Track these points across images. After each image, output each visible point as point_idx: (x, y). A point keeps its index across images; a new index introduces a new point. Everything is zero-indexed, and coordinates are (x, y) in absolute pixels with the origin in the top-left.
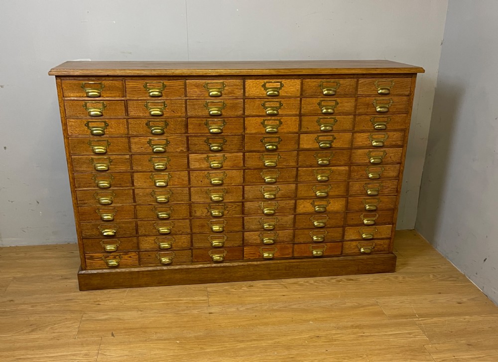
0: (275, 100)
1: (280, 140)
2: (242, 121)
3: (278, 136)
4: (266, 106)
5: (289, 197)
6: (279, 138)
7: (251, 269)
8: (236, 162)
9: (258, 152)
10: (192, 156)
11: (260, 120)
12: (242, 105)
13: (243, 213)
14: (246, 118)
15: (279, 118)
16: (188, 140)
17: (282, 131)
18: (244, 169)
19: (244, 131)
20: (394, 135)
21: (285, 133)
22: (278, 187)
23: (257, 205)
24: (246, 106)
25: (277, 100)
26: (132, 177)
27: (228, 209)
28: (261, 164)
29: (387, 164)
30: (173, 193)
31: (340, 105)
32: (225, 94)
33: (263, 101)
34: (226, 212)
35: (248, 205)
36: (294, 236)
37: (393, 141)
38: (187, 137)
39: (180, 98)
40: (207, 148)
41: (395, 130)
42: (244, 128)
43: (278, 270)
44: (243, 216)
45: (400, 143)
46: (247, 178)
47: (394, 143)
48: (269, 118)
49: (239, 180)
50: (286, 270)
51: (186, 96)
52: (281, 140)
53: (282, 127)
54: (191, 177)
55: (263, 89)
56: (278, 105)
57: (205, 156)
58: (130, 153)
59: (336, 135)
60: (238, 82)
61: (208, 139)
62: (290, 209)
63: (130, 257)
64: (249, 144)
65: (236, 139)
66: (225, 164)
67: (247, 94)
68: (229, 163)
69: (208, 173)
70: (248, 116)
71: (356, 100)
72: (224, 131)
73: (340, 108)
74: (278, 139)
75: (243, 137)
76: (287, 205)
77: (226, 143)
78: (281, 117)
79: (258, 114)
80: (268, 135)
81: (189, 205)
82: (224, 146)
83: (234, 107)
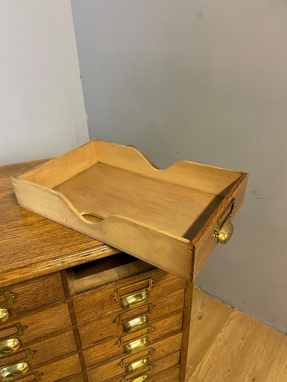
20: (166, 322)
29: (159, 359)
31: (30, 328)
37: (164, 330)
41: (167, 316)
45: (177, 328)
47: (166, 332)
59: (40, 370)
71: (71, 306)
73: (35, 332)
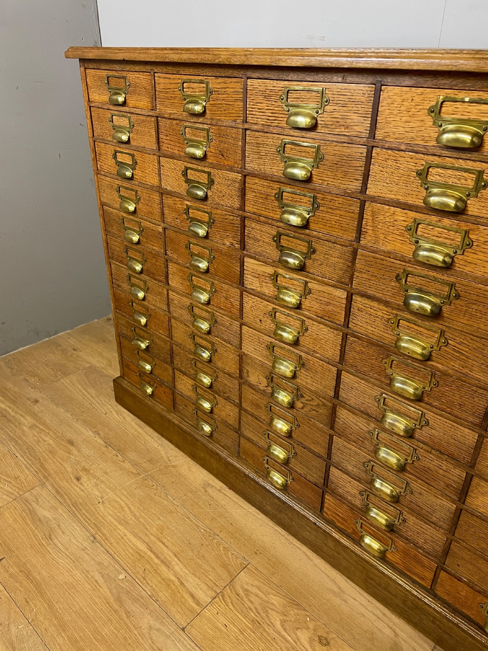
0: (462, 163)
1: (454, 295)
2: (357, 210)
3: (452, 279)
4: (430, 178)
5: (451, 457)
6: (452, 286)
7: (331, 544)
8: (330, 308)
9: (386, 304)
10: (249, 263)
11: (403, 217)
12: (362, 163)
13: (332, 428)
14: (367, 204)
15: (464, 226)
16: (243, 226)
17: (467, 269)
18: (346, 334)
19: (358, 239)
21: (475, 279)
22: (423, 415)
23: (364, 428)
24: (374, 168)
25: (469, 165)
26: (167, 267)
27: (303, 400)
28: (388, 337)
30: (216, 321)
32: (326, 126)
33: (422, 161)
34: (299, 405)
35: (343, 415)
36: (446, 552)
38: (243, 219)
39: (233, 124)
40: (275, 254)
42: (359, 231)
43: (385, 589)
44: (332, 432)
46: (350, 355)
48: (434, 219)
49: (333, 352)
50: (404, 602)
51: (245, 121)
52: (458, 297)
53: (470, 256)
54: (245, 305)
55: (429, 121)
56: (471, 184)
57: (270, 270)
58: (163, 225)
60: (361, 89)
61: (279, 235)
62: (448, 486)
63: (165, 392)
64: (365, 276)
65: (337, 254)
66: (306, 303)
67: (379, 134)
68: (316, 306)
69: (274, 308)
70: (374, 199)
72: (312, 226)
74: (447, 289)
75: (355, 253)
76: (441, 472)
77: (313, 256)
78: (471, 226)
79: (402, 199)
80: (419, 270)
81: (239, 356)
82: (309, 263)
83: (341, 165)
